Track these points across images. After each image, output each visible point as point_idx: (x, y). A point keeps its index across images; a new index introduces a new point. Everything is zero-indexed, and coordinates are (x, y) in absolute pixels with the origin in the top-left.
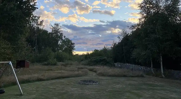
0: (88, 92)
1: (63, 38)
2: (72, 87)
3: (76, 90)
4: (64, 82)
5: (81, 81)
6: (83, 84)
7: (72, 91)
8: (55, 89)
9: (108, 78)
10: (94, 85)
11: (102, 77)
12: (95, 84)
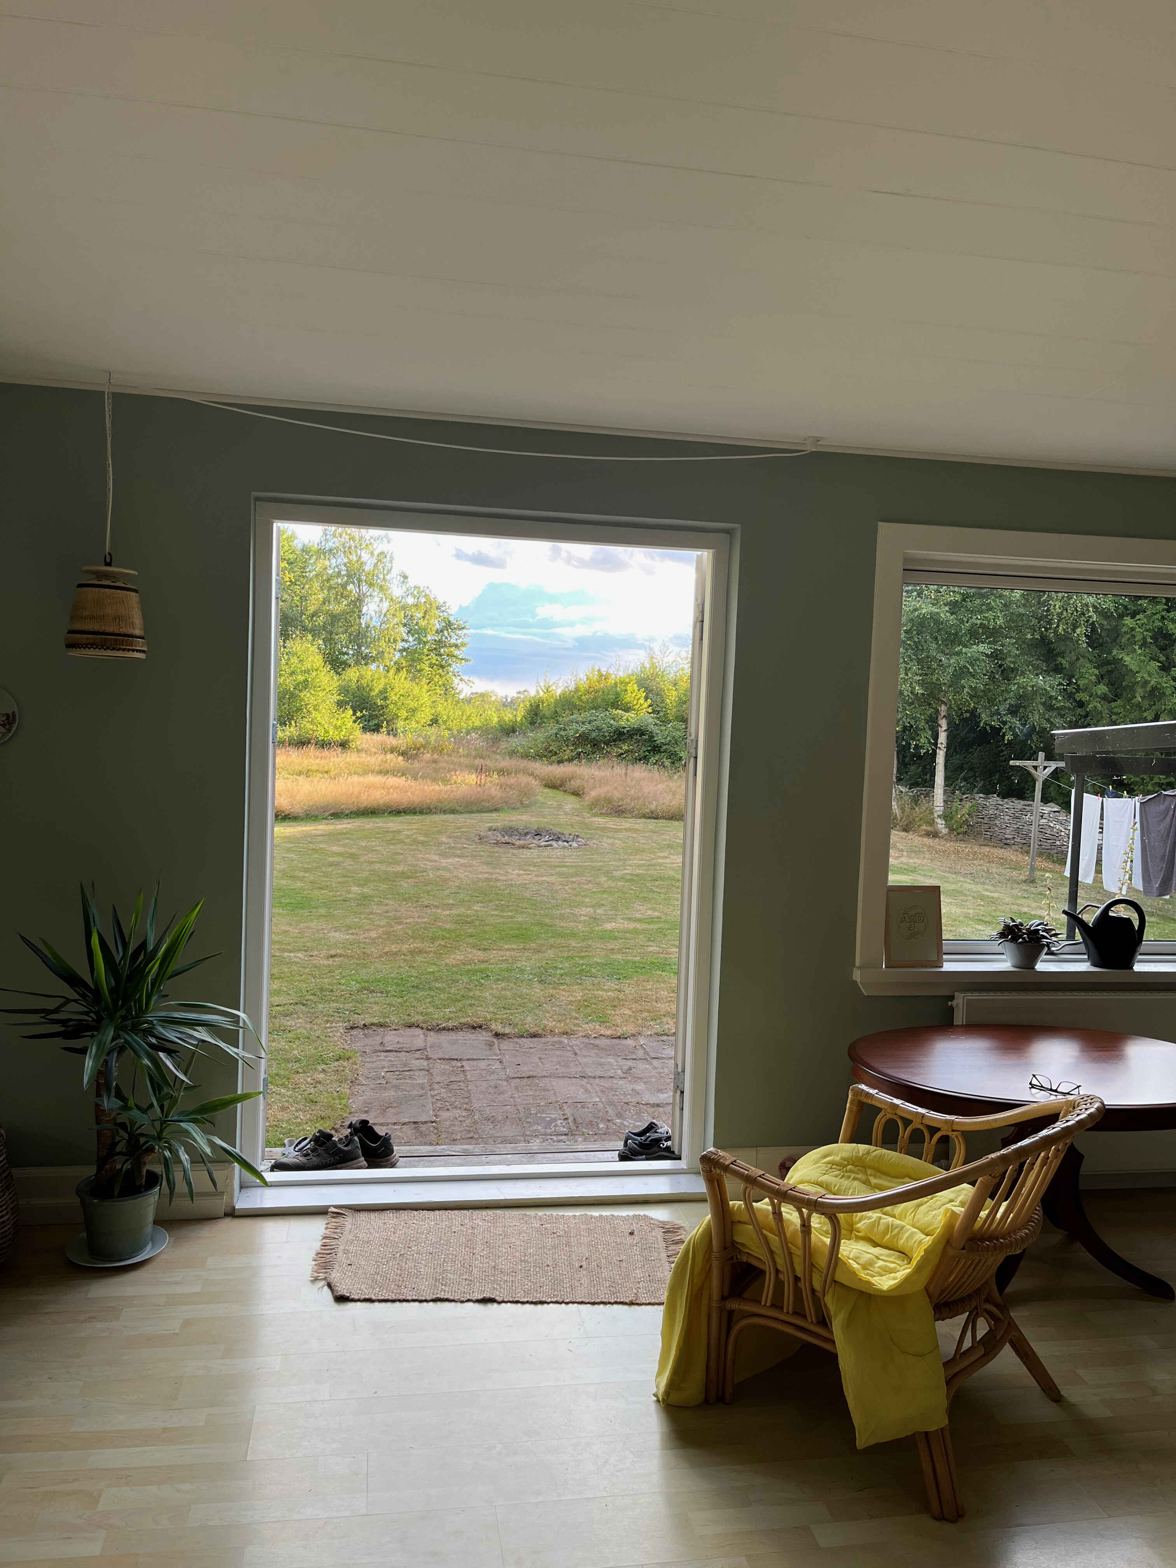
0: (519, 875)
1: (395, 582)
2: (443, 855)
3: (464, 865)
4: (399, 832)
5: (490, 829)
6: (497, 843)
7: (445, 869)
8: (353, 856)
9: (640, 824)
10: (559, 853)
11: (607, 819)
12: (564, 847)
